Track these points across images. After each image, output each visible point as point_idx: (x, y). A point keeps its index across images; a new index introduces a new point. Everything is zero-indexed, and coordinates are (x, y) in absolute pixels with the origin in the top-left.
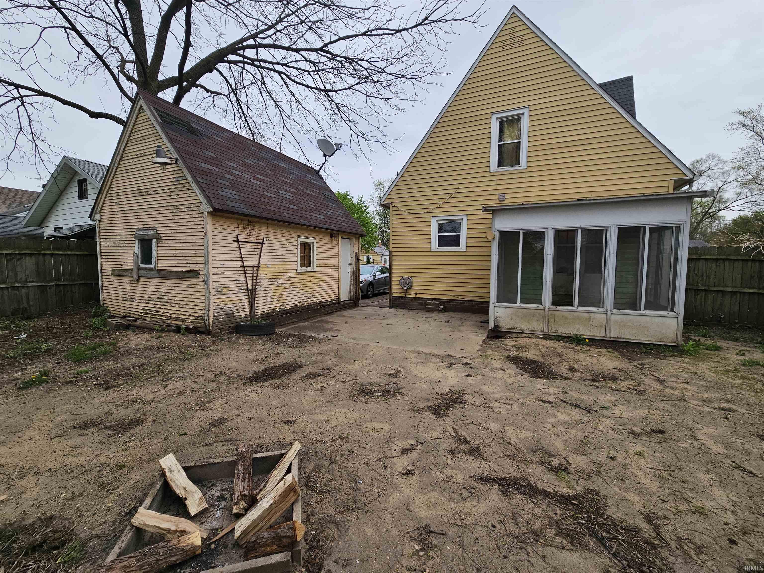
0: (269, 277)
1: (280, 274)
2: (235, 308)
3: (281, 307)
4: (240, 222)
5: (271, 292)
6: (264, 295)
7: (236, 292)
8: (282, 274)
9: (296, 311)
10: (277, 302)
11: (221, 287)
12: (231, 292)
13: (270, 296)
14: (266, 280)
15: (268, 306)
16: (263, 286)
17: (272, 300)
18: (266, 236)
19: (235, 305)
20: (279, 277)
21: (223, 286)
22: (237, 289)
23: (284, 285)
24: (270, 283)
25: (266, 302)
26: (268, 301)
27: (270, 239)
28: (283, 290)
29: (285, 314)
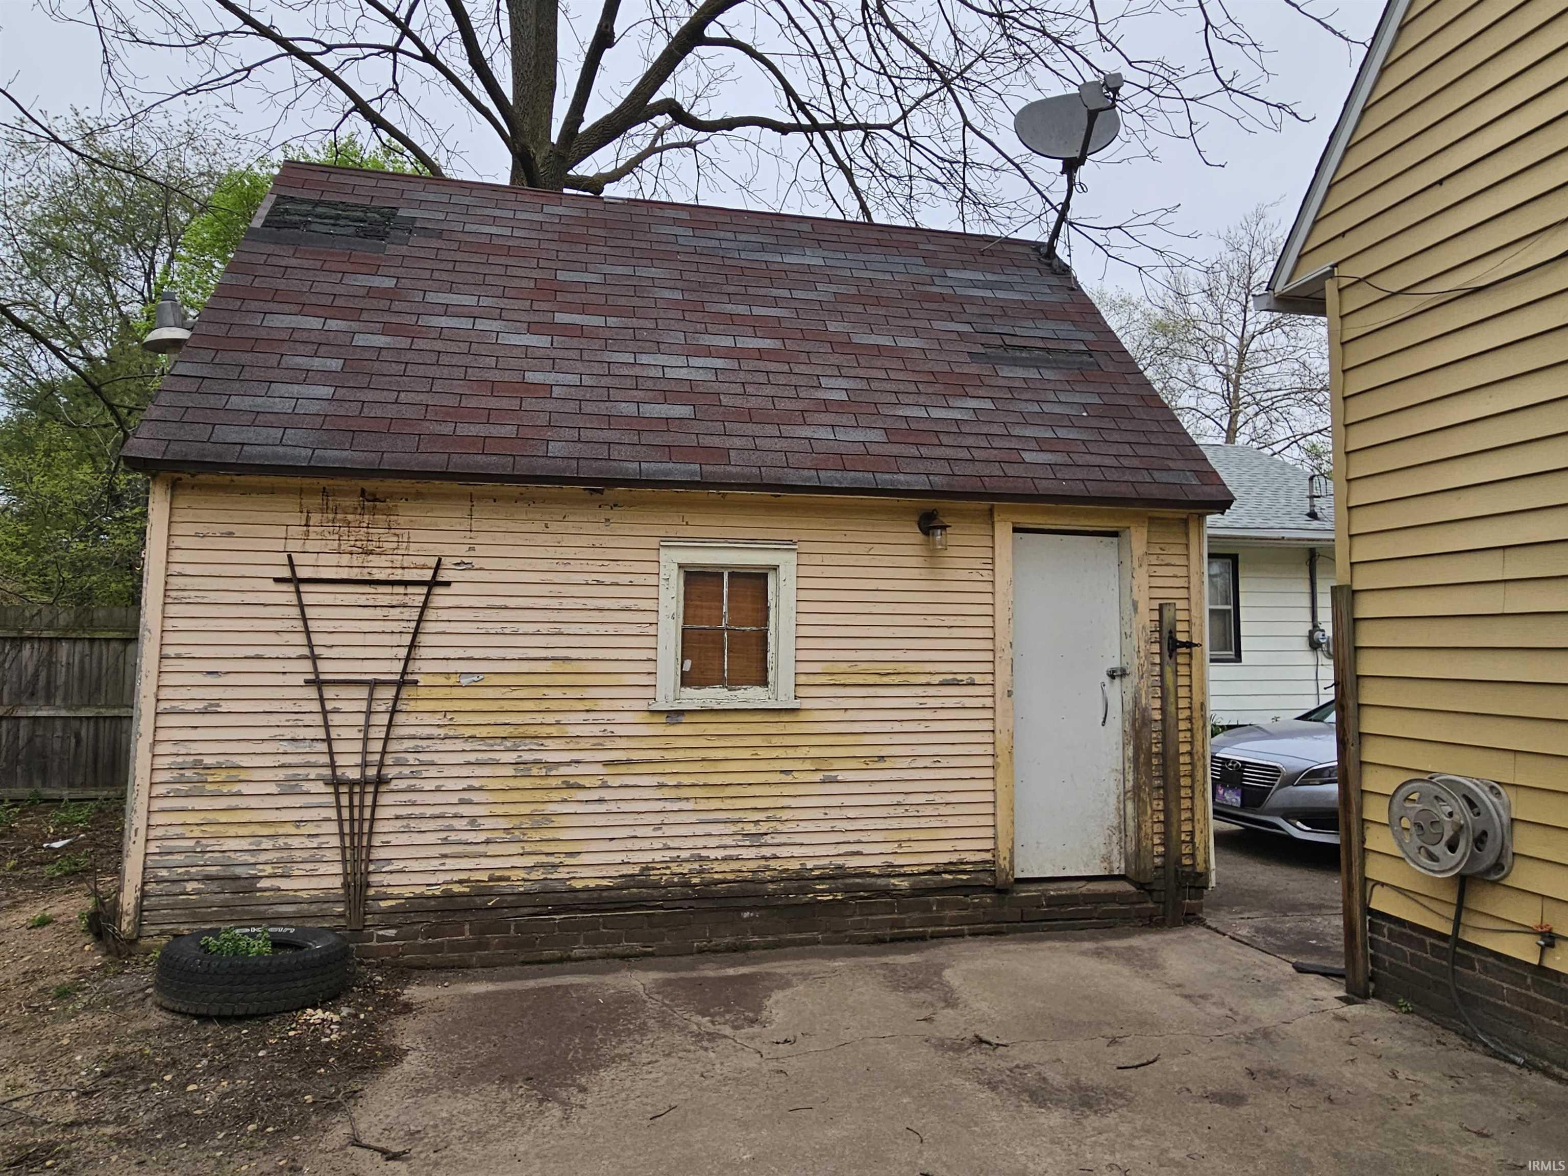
0: (468, 732)
1: (539, 718)
2: (263, 857)
3: (537, 875)
4: (318, 501)
5: (475, 797)
6: (429, 811)
7: (273, 789)
8: (550, 718)
9: (637, 903)
10: (516, 848)
11: (197, 765)
12: (245, 789)
13: (473, 819)
14: (449, 745)
15: (450, 864)
16: (433, 772)
17: (482, 837)
18: (463, 550)
19: (267, 844)
20: (531, 731)
21: (208, 760)
22: (281, 774)
23: (563, 770)
24: (472, 757)
25: (445, 842)
26: (453, 837)
27: (477, 563)
28: (555, 796)
29: (566, 908)
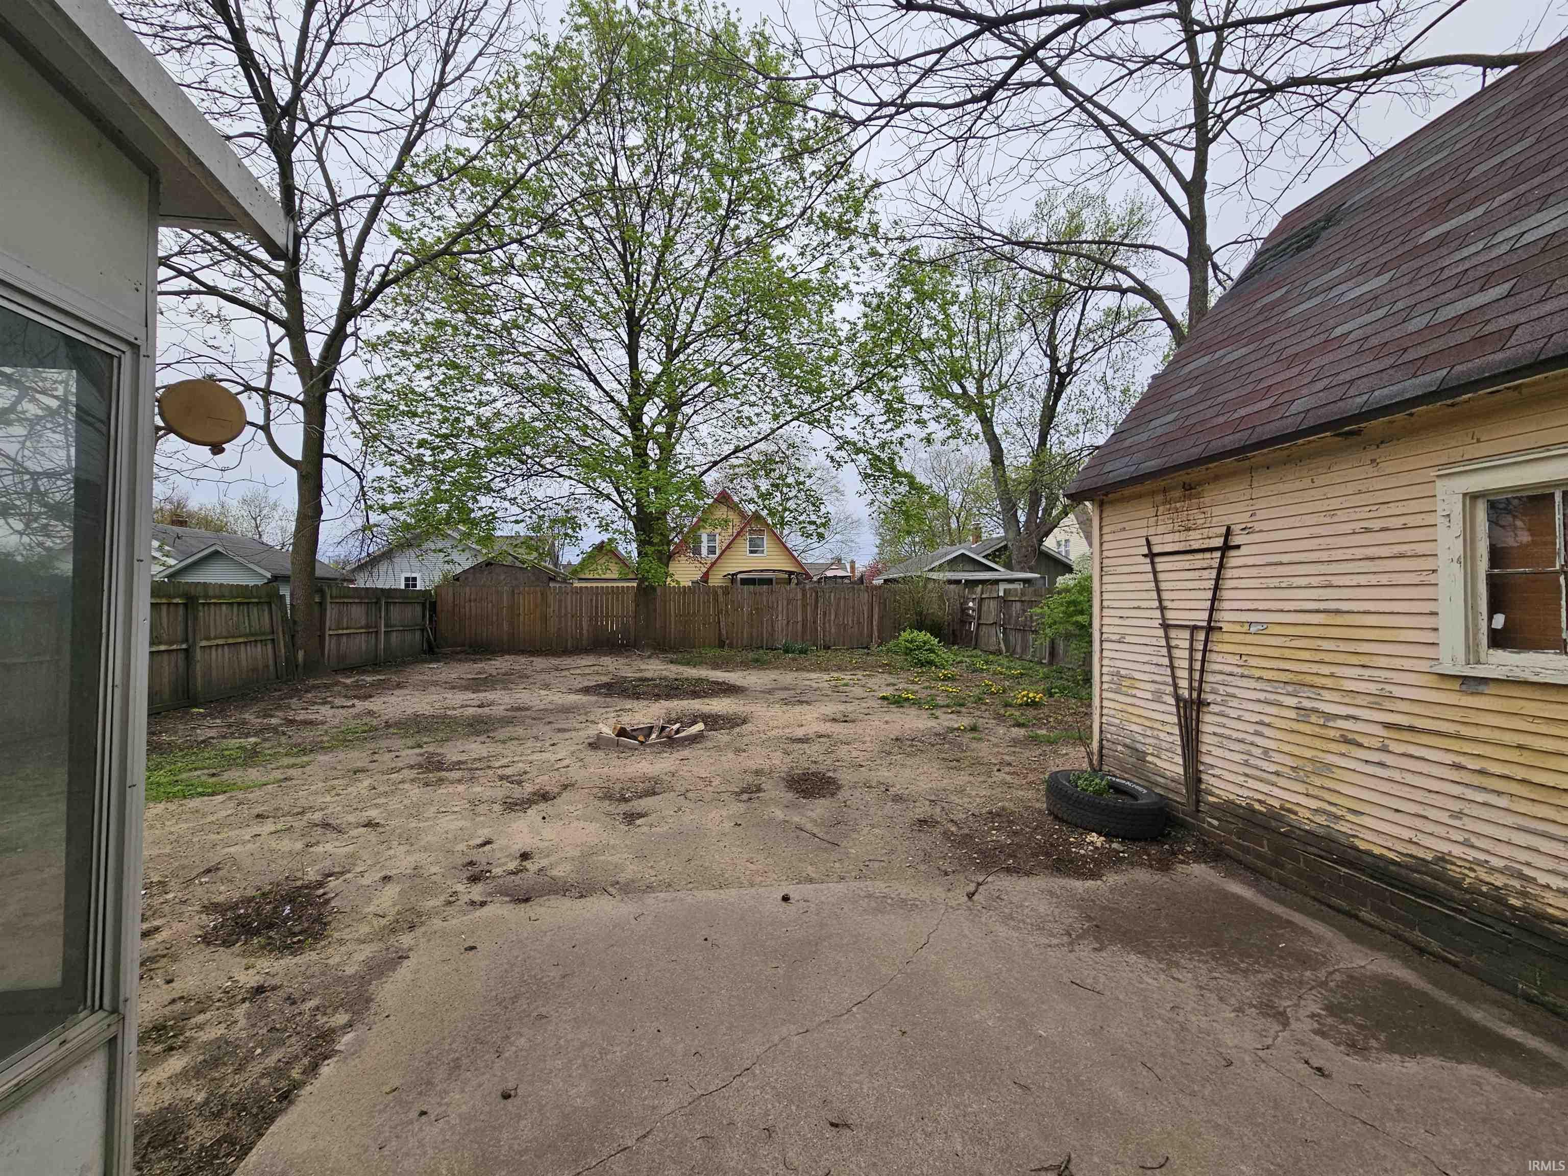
0: (1257, 673)
1: (1315, 668)
3: (1321, 819)
5: (1267, 731)
7: (1149, 696)
8: (1326, 670)
10: (1301, 788)
11: (1118, 674)
12: (1139, 694)
13: (1266, 750)
14: (1244, 683)
15: (1251, 783)
16: (1234, 703)
18: (1245, 517)
22: (1152, 687)
23: (1341, 723)
24: (1262, 695)
27: (1257, 526)
29: (1351, 864)
